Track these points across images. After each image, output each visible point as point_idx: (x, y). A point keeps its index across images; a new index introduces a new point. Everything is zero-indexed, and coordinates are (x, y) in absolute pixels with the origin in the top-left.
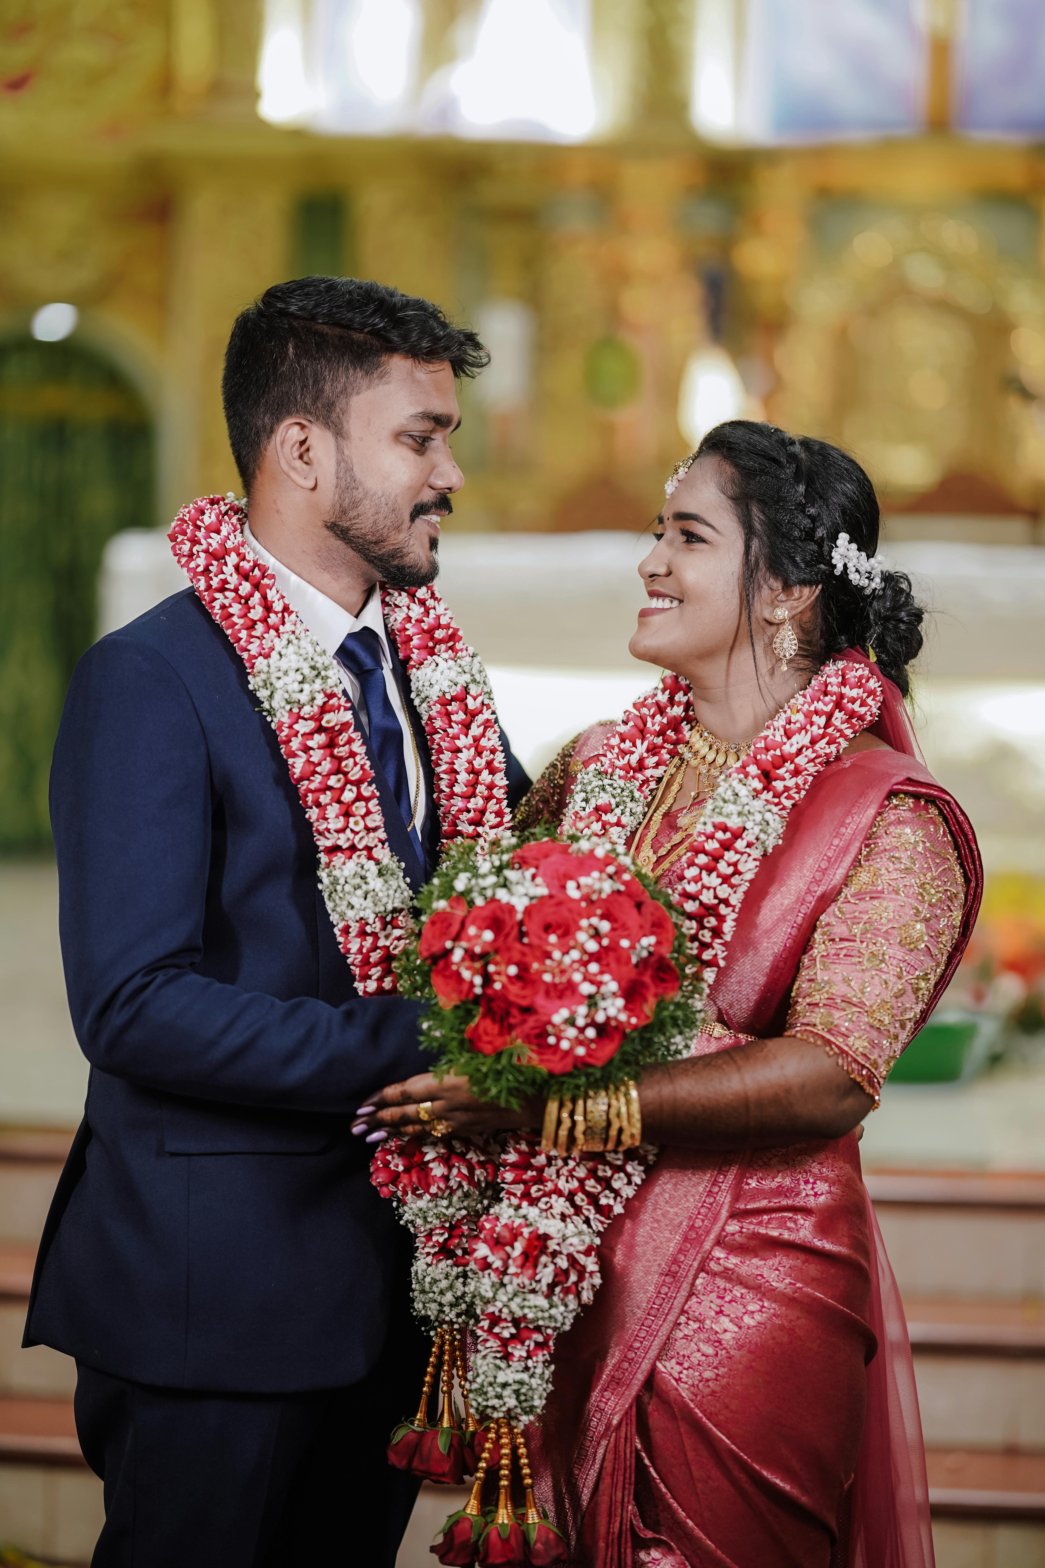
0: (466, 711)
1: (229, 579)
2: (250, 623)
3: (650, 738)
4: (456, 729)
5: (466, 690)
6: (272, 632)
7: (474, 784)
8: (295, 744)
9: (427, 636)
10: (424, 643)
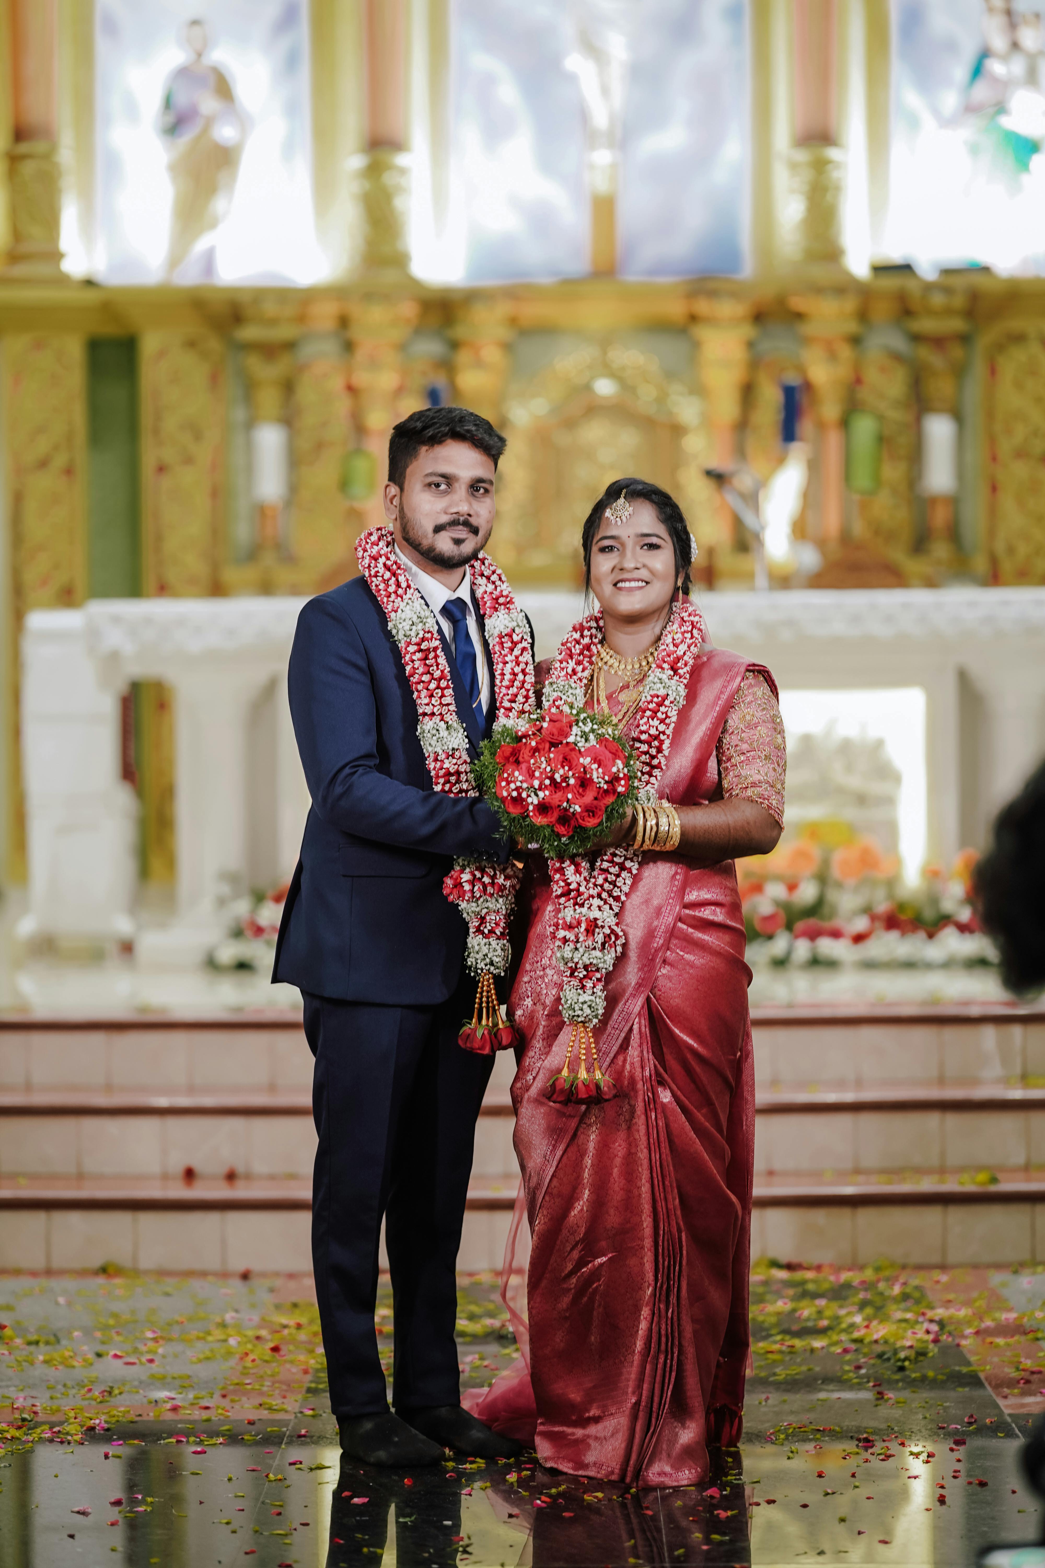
0: (512, 642)
1: (380, 570)
2: (388, 594)
3: (575, 657)
4: (507, 650)
5: (514, 631)
6: (399, 599)
7: (512, 681)
8: (407, 658)
9: (495, 601)
10: (493, 605)
